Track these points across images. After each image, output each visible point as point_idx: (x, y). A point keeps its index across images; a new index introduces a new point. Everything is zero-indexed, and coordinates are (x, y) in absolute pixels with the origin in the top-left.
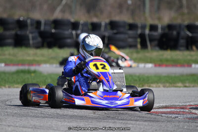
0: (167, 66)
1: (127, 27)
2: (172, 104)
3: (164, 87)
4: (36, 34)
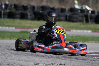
0: (98, 32)
1: (80, 11)
2: (97, 52)
3: (95, 43)
4: (32, 13)
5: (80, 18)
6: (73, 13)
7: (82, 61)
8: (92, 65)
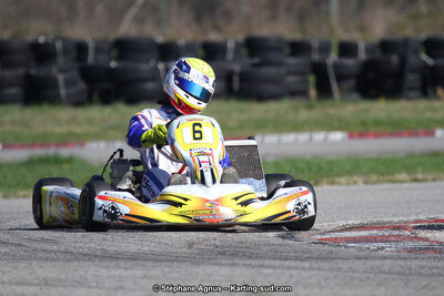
0: (377, 135)
1: (287, 50)
2: (375, 220)
3: (366, 182)
4: (75, 74)
5: (291, 79)
6: (256, 60)
7: (306, 264)
8: (352, 278)
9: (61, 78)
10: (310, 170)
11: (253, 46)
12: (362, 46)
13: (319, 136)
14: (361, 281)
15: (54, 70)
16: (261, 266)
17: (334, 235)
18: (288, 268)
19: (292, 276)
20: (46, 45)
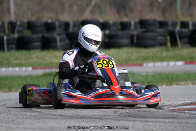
1: (158, 25)
4: (64, 36)
5: (160, 38)
8: (187, 127)
9: (58, 38)
10: (168, 78)
11: (143, 23)
12: (191, 23)
13: (172, 63)
14: (191, 128)
15: (55, 35)
16: (146, 121)
17: (179, 107)
18: (159, 122)
19: (160, 126)
20: (51, 23)
